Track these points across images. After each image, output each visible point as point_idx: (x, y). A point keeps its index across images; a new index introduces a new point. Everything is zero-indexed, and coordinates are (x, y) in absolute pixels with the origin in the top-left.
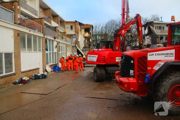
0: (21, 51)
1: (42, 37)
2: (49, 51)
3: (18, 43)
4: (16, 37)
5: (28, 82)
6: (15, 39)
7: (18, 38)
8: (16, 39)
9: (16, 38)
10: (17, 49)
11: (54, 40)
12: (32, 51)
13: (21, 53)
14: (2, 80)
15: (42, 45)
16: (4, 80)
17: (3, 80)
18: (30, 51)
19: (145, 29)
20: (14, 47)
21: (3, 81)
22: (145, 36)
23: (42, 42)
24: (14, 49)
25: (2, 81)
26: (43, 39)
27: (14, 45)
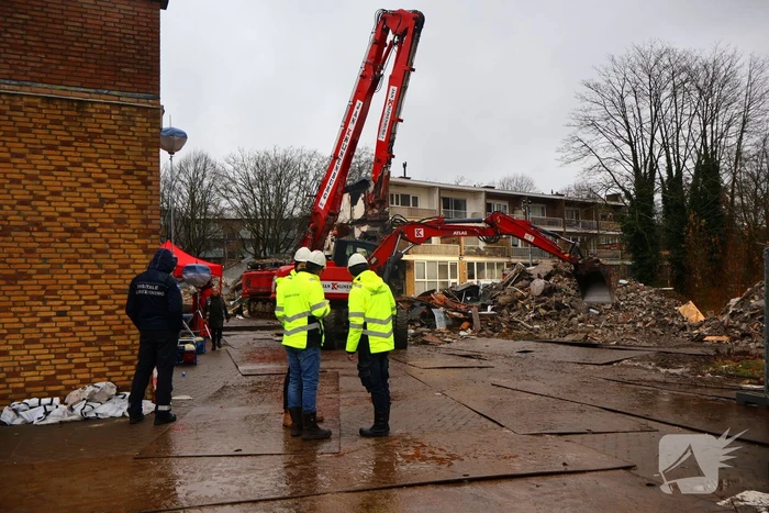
19: (353, 202)
22: (352, 224)
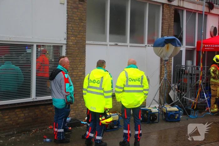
0: (87, 42)
1: (163, 4)
2: (186, 45)
3: (80, 19)
4: (75, 2)
5: (116, 127)
6: (70, 10)
7: (80, 6)
8: (75, 8)
9: (74, 5)
10: (76, 36)
11: (209, 13)
12: (125, 41)
13: (87, 47)
14: (24, 112)
15: (162, 28)
16: (31, 114)
17: (27, 112)
18: (119, 44)
20: (65, 31)
21: (26, 115)
23: (163, 19)
24: (65, 36)
25: (23, 115)
26: (166, 11)
27: (66, 25)
